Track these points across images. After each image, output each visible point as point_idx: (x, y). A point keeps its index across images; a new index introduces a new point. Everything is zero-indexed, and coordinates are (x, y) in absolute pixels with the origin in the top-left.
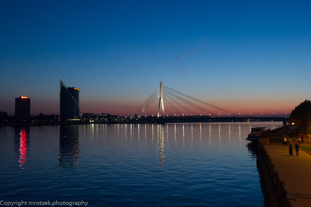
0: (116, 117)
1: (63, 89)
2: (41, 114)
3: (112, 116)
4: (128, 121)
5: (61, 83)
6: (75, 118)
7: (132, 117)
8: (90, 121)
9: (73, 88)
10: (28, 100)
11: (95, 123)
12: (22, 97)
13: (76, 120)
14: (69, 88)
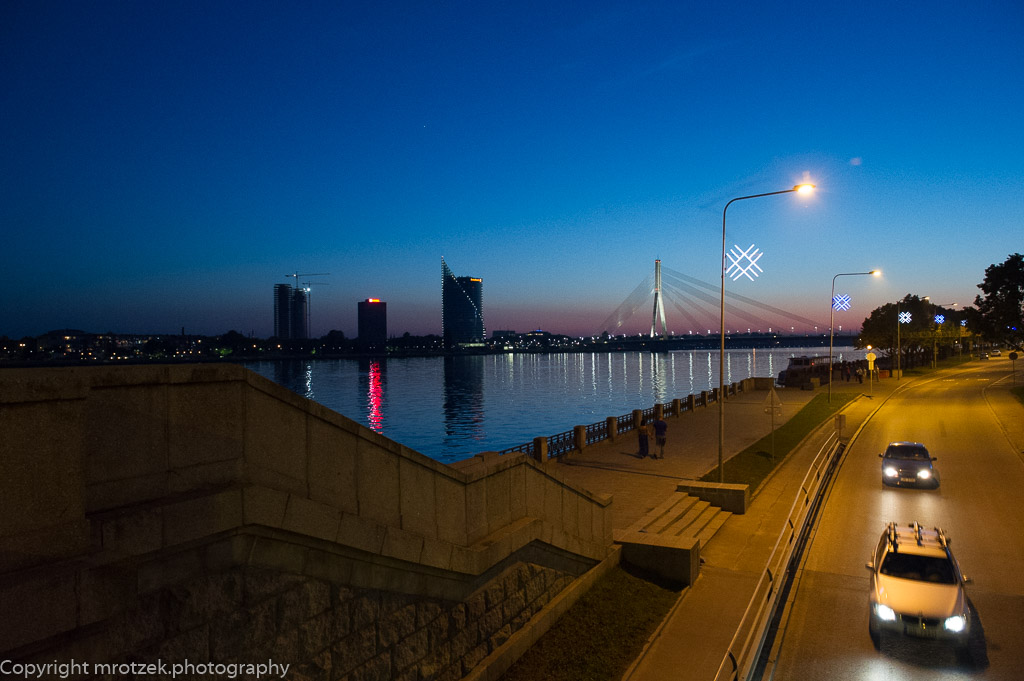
0: (559, 337)
1: (449, 281)
2: (407, 334)
3: (553, 337)
4: (588, 347)
5: (445, 270)
6: (474, 342)
7: (596, 339)
8: (506, 348)
9: (468, 279)
10: (382, 306)
11: (515, 352)
12: (371, 301)
13: (477, 345)
14: (461, 279)
